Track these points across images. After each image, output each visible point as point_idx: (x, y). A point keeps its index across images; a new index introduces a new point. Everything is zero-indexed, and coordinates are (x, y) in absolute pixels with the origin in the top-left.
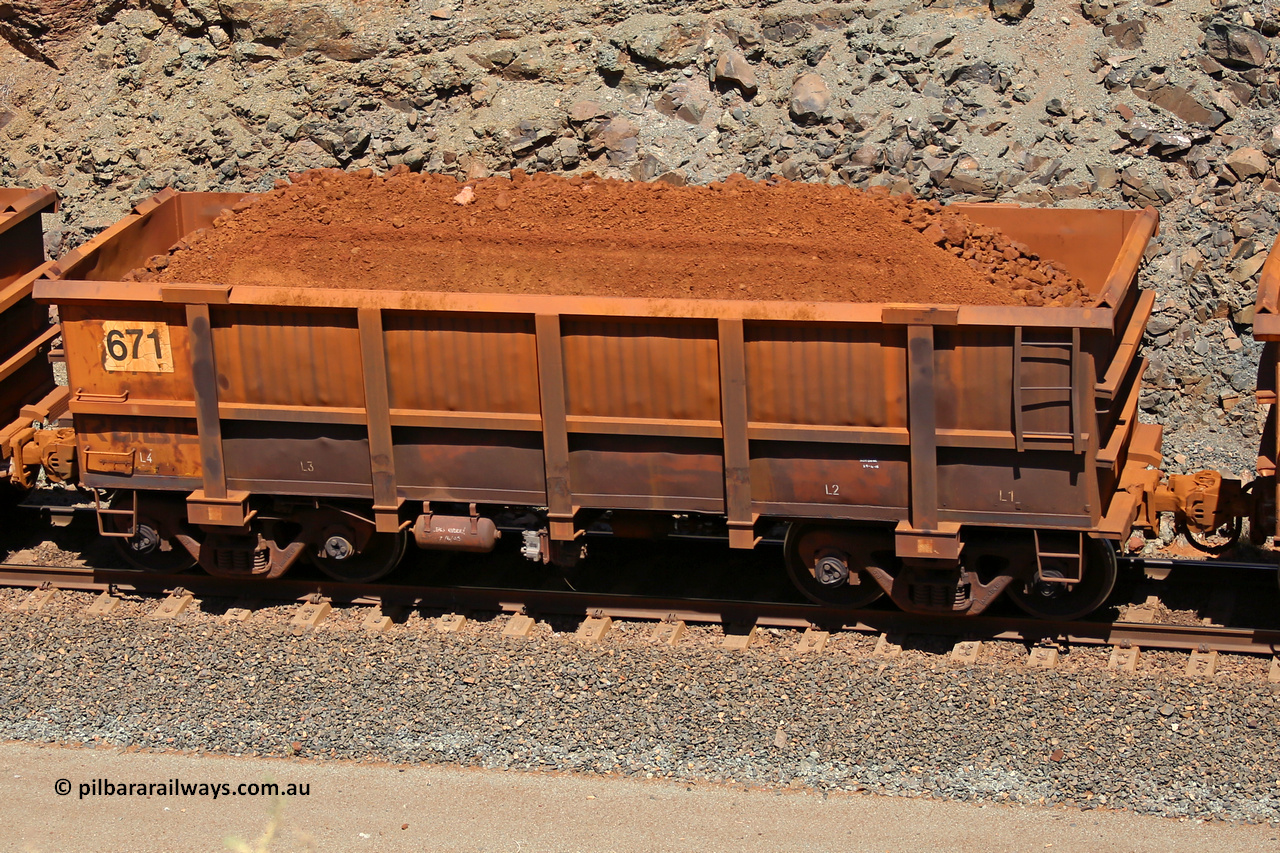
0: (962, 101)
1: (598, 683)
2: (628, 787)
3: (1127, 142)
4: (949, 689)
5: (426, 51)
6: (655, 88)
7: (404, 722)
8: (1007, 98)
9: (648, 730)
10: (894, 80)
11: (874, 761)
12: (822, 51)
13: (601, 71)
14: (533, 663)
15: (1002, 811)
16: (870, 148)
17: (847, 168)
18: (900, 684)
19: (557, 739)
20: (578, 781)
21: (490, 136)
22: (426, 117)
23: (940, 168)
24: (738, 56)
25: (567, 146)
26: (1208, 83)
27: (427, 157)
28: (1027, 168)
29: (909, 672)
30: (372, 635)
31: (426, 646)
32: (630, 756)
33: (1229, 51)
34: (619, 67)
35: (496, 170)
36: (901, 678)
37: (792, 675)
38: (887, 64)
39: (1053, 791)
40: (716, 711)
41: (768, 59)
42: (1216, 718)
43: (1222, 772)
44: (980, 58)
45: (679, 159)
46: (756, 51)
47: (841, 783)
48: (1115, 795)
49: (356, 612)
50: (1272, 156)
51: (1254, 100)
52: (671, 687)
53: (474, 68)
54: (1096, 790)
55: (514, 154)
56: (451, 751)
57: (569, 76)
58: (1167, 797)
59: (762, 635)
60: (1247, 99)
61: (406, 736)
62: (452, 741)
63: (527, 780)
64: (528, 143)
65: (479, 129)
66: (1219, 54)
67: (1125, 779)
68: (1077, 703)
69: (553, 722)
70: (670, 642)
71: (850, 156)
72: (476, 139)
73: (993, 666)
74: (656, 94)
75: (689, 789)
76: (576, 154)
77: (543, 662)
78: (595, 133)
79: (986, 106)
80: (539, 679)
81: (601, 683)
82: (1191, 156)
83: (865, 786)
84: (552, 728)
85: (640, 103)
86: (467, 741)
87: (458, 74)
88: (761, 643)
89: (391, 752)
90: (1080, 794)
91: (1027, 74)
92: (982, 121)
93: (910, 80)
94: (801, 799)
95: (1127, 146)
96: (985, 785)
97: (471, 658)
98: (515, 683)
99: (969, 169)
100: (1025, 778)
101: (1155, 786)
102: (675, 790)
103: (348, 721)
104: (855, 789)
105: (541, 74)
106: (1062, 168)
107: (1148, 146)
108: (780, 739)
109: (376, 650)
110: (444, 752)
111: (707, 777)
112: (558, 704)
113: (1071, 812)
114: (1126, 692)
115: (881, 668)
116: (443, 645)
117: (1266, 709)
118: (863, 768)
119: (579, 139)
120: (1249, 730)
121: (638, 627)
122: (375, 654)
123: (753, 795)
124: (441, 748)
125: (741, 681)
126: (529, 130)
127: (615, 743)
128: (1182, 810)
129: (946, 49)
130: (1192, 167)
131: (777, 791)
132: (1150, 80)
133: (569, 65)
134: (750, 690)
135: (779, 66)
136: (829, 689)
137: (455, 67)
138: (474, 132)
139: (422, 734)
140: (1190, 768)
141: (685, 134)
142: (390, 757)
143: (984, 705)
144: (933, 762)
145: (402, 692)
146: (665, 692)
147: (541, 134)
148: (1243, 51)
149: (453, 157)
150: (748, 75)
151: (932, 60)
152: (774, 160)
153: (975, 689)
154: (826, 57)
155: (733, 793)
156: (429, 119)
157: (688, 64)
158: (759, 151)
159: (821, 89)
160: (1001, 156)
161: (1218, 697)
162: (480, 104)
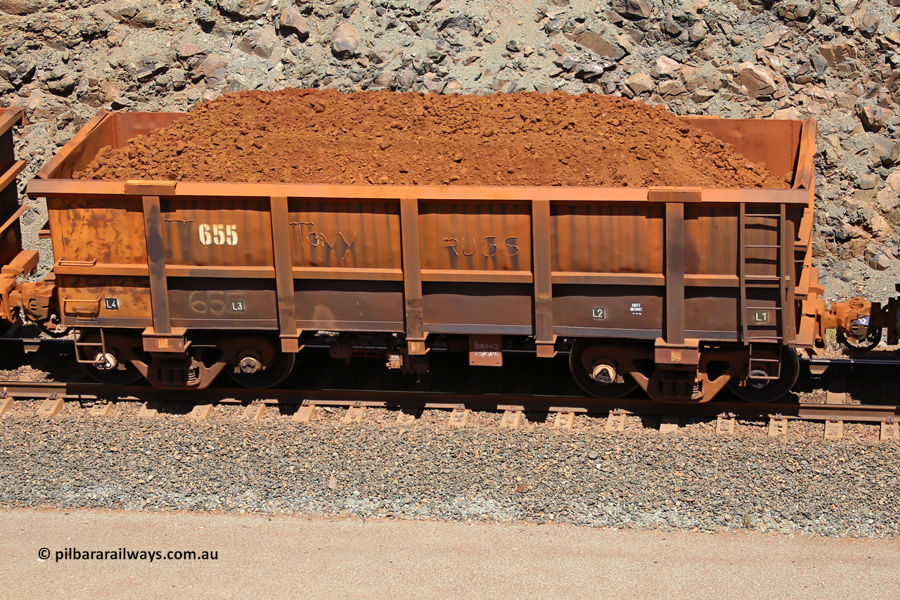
0: (449, 42)
1: (205, 448)
2: (227, 520)
3: (561, 70)
4: (447, 445)
5: (74, 8)
6: (238, 33)
7: (68, 479)
8: (480, 39)
9: (241, 480)
10: (402, 28)
11: (397, 496)
12: (353, 7)
13: (199, 21)
14: (160, 436)
15: (484, 527)
16: (387, 75)
17: (372, 88)
18: (414, 443)
19: (177, 488)
20: (192, 517)
21: (122, 67)
22: (75, 54)
23: (435, 88)
24: (295, 11)
25: (177, 74)
26: (614, 29)
27: (77, 82)
28: (494, 88)
29: (420, 434)
30: (44, 419)
31: (83, 426)
32: (229, 498)
33: (627, 7)
34: (212, 19)
35: (126, 91)
36: (415, 439)
37: (341, 439)
38: (398, 16)
39: (518, 512)
40: (288, 465)
41: (316, 13)
42: (626, 459)
43: (630, 495)
44: (461, 12)
45: (256, 83)
46: (308, 8)
47: (375, 512)
48: (559, 514)
49: (32, 404)
50: (657, 79)
51: (644, 41)
52: (256, 449)
53: (109, 20)
54: (547, 510)
55: (139, 80)
56: (102, 499)
57: (177, 25)
58: (594, 513)
59: (319, 411)
60: (640, 40)
61: (69, 489)
62: (103, 492)
63: (156, 517)
64: (149, 72)
65: (114, 62)
66: (620, 10)
67: (566, 502)
68: (534, 452)
69: (174, 477)
70: (255, 418)
71: (374, 80)
72: (112, 69)
73: (477, 429)
74: (239, 37)
75: (270, 520)
76: (183, 80)
77: (166, 435)
78: (196, 65)
79: (466, 46)
80: (164, 447)
81: (208, 448)
82: (603, 79)
83: (391, 513)
84: (173, 481)
85: (227, 44)
86: (113, 492)
87: (98, 24)
88: (319, 418)
89: (59, 501)
90: (536, 513)
91: (493, 23)
92: (463, 56)
93: (414, 28)
94: (347, 524)
95: (561, 73)
96: (472, 510)
97: (115, 434)
98: (147, 450)
99: (456, 89)
100: (499, 504)
101: (586, 506)
102: (260, 521)
103: (28, 481)
104: (385, 515)
105: (156, 24)
106: (518, 87)
107: (575, 73)
108: (332, 483)
109: (47, 430)
110: (97, 500)
111: (282, 511)
112: (178, 464)
113: (530, 526)
114: (566, 443)
115: (401, 433)
116: (95, 425)
117: (658, 453)
118: (390, 501)
119: (185, 69)
120: (647, 466)
121: (233, 409)
122: (46, 432)
123: (314, 523)
124: (95, 497)
125: (305, 444)
126: (149, 63)
127: (218, 490)
128: (604, 522)
129: (437, 6)
130: (604, 86)
131: (331, 519)
132: (575, 27)
133: (176, 17)
134: (311, 450)
135: (323, 18)
136: (366, 448)
137: (96, 19)
138: (110, 64)
139: (81, 488)
140: (609, 493)
141: (260, 65)
142: (58, 505)
143: (471, 455)
144: (437, 495)
145: (66, 459)
146: (252, 453)
147: (158, 66)
148: (636, 8)
149: (96, 82)
150: (302, 24)
151: (428, 14)
152: (321, 83)
153: (465, 445)
154: (355, 12)
155: (301, 522)
156: (78, 55)
157: (260, 17)
158: (311, 77)
159: (353, 34)
160: (477, 79)
161: (626, 445)
162: (114, 45)
